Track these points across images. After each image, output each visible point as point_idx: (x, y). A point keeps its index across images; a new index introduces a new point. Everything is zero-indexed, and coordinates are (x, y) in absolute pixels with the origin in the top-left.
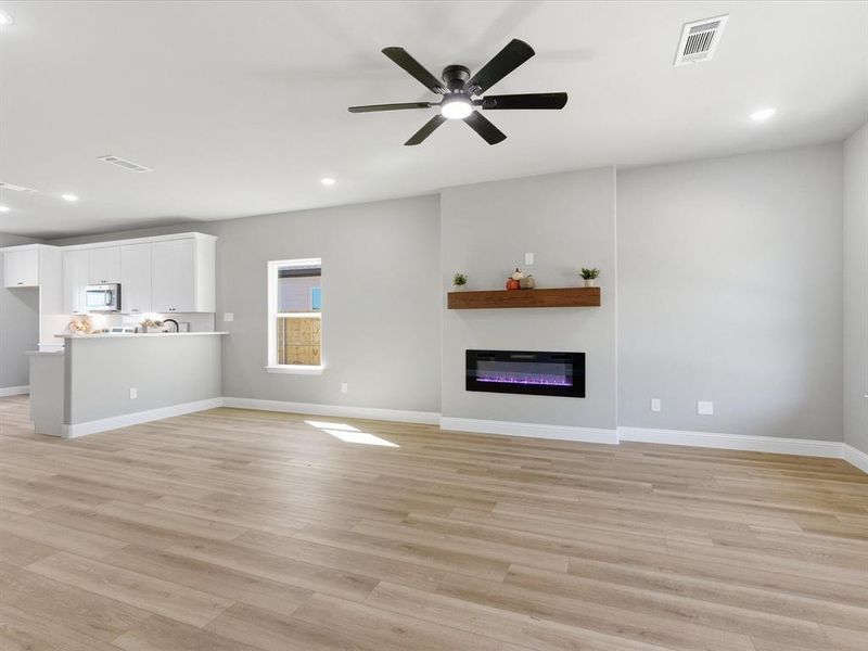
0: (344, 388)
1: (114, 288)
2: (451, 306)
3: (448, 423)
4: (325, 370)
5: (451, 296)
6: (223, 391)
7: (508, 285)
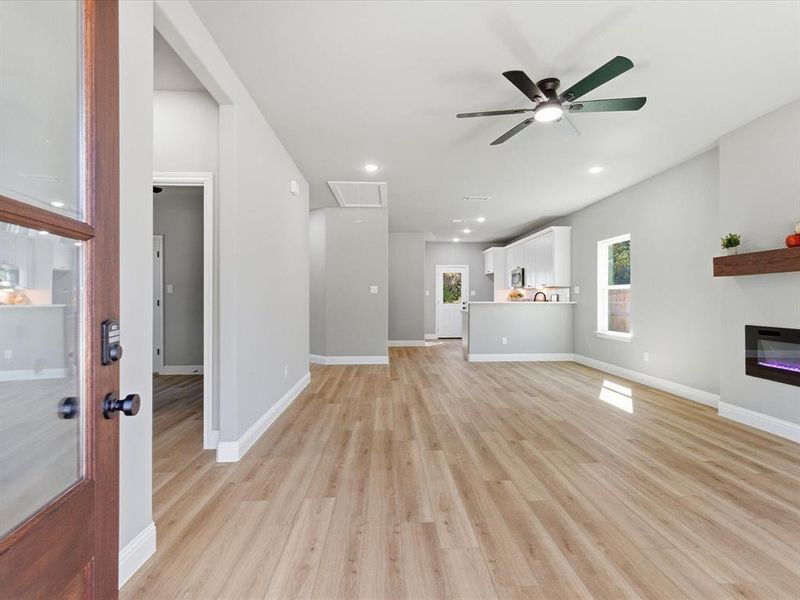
0: (646, 357)
1: (520, 272)
2: (717, 273)
3: (728, 411)
4: (633, 339)
5: (717, 261)
6: (573, 348)
7: (788, 242)
